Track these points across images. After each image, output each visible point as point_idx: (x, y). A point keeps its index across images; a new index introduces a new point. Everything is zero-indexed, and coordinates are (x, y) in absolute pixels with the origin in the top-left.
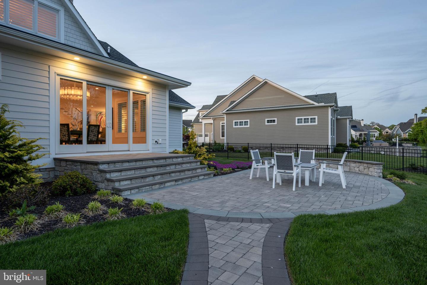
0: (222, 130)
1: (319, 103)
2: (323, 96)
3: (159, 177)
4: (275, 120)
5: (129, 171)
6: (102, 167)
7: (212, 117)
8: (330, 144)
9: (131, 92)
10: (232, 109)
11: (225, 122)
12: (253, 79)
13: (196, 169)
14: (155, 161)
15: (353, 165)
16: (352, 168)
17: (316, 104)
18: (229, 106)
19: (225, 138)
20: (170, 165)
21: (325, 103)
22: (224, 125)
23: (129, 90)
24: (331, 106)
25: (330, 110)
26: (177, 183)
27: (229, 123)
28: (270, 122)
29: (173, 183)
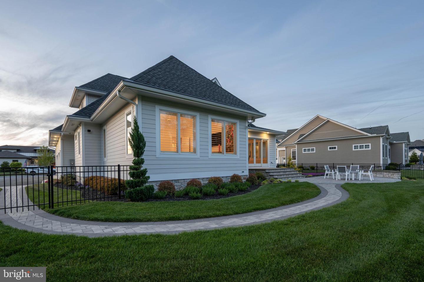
0: (293, 155)
1: (372, 134)
2: (377, 128)
3: (285, 176)
4: (336, 147)
6: (267, 171)
7: (284, 146)
8: (381, 163)
9: (262, 140)
10: (302, 140)
11: (296, 149)
12: (318, 118)
13: (297, 174)
14: (281, 170)
15: (385, 173)
16: (385, 175)
17: (370, 135)
18: (299, 139)
19: (296, 160)
20: (287, 172)
21: (377, 134)
22: (295, 151)
23: (261, 139)
24: (382, 136)
25: (381, 139)
26: (292, 178)
27: (299, 150)
28: (332, 149)
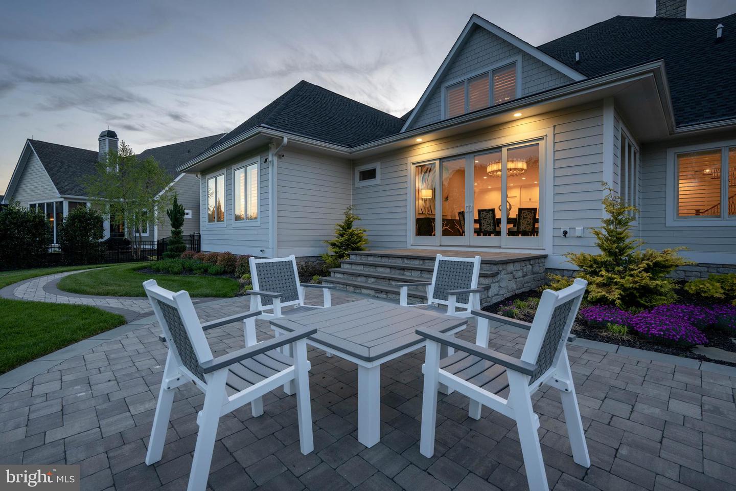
3: (373, 280)
5: (359, 266)
9: (504, 150)
20: (412, 270)
23: (501, 147)
26: (377, 295)
29: (372, 293)
